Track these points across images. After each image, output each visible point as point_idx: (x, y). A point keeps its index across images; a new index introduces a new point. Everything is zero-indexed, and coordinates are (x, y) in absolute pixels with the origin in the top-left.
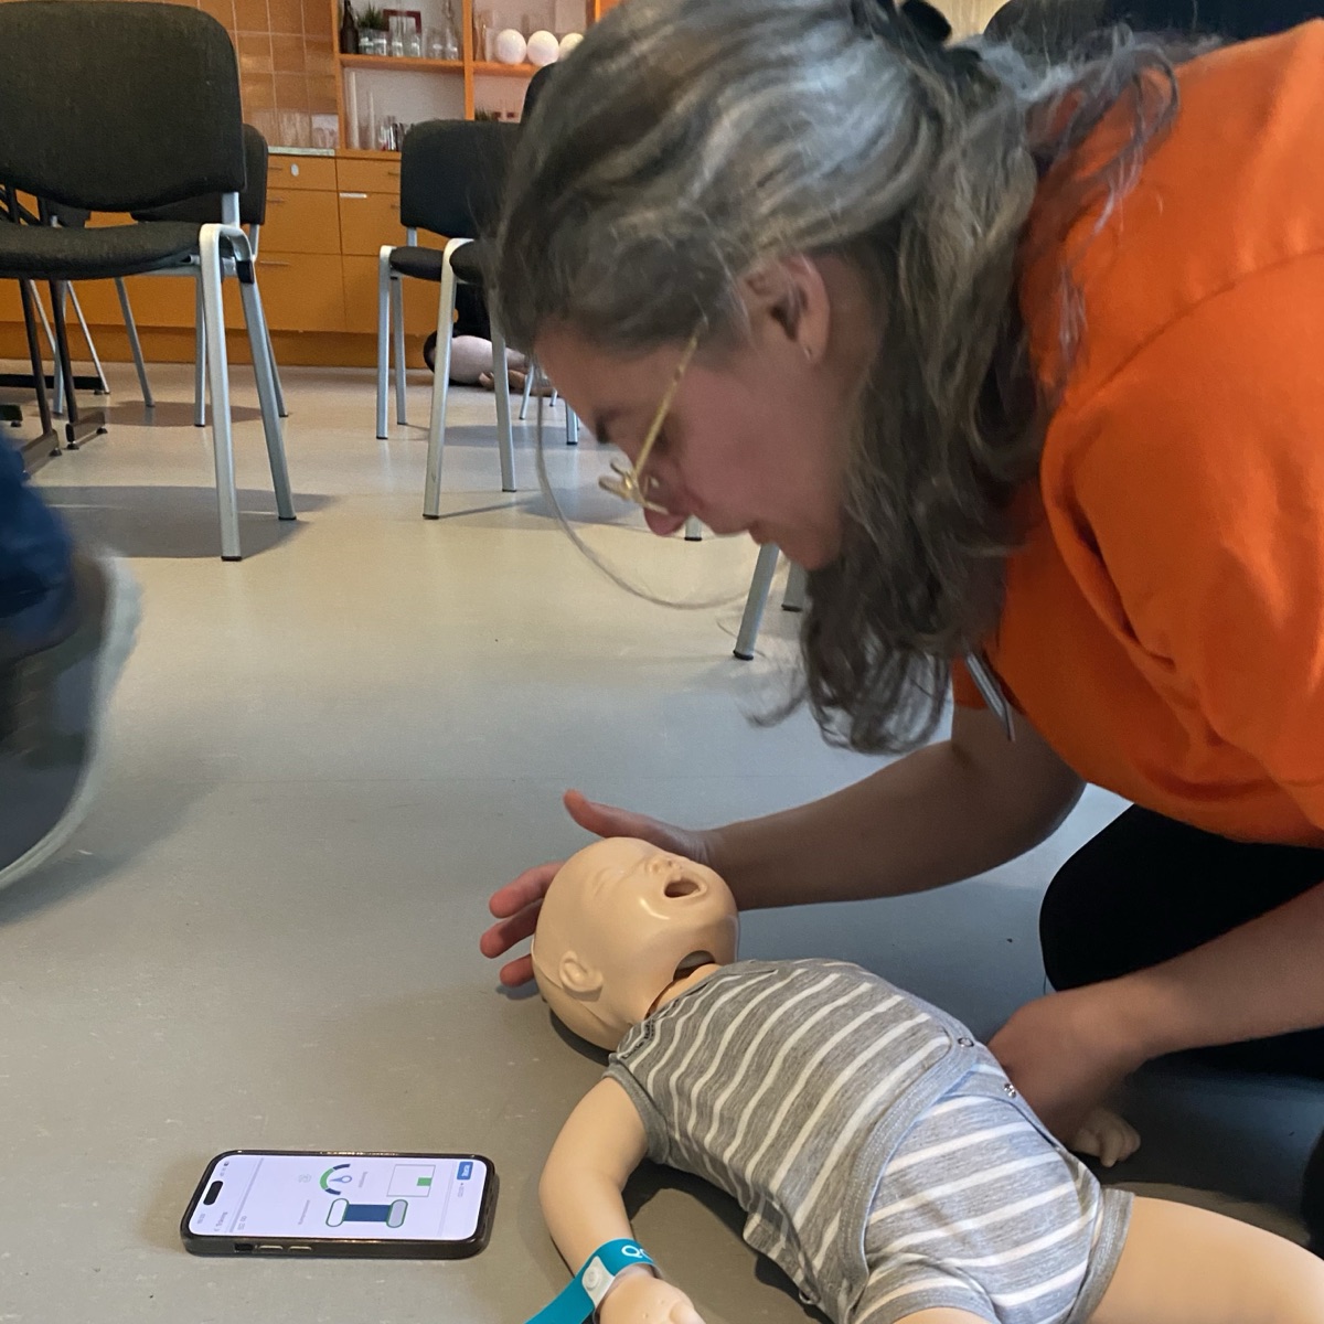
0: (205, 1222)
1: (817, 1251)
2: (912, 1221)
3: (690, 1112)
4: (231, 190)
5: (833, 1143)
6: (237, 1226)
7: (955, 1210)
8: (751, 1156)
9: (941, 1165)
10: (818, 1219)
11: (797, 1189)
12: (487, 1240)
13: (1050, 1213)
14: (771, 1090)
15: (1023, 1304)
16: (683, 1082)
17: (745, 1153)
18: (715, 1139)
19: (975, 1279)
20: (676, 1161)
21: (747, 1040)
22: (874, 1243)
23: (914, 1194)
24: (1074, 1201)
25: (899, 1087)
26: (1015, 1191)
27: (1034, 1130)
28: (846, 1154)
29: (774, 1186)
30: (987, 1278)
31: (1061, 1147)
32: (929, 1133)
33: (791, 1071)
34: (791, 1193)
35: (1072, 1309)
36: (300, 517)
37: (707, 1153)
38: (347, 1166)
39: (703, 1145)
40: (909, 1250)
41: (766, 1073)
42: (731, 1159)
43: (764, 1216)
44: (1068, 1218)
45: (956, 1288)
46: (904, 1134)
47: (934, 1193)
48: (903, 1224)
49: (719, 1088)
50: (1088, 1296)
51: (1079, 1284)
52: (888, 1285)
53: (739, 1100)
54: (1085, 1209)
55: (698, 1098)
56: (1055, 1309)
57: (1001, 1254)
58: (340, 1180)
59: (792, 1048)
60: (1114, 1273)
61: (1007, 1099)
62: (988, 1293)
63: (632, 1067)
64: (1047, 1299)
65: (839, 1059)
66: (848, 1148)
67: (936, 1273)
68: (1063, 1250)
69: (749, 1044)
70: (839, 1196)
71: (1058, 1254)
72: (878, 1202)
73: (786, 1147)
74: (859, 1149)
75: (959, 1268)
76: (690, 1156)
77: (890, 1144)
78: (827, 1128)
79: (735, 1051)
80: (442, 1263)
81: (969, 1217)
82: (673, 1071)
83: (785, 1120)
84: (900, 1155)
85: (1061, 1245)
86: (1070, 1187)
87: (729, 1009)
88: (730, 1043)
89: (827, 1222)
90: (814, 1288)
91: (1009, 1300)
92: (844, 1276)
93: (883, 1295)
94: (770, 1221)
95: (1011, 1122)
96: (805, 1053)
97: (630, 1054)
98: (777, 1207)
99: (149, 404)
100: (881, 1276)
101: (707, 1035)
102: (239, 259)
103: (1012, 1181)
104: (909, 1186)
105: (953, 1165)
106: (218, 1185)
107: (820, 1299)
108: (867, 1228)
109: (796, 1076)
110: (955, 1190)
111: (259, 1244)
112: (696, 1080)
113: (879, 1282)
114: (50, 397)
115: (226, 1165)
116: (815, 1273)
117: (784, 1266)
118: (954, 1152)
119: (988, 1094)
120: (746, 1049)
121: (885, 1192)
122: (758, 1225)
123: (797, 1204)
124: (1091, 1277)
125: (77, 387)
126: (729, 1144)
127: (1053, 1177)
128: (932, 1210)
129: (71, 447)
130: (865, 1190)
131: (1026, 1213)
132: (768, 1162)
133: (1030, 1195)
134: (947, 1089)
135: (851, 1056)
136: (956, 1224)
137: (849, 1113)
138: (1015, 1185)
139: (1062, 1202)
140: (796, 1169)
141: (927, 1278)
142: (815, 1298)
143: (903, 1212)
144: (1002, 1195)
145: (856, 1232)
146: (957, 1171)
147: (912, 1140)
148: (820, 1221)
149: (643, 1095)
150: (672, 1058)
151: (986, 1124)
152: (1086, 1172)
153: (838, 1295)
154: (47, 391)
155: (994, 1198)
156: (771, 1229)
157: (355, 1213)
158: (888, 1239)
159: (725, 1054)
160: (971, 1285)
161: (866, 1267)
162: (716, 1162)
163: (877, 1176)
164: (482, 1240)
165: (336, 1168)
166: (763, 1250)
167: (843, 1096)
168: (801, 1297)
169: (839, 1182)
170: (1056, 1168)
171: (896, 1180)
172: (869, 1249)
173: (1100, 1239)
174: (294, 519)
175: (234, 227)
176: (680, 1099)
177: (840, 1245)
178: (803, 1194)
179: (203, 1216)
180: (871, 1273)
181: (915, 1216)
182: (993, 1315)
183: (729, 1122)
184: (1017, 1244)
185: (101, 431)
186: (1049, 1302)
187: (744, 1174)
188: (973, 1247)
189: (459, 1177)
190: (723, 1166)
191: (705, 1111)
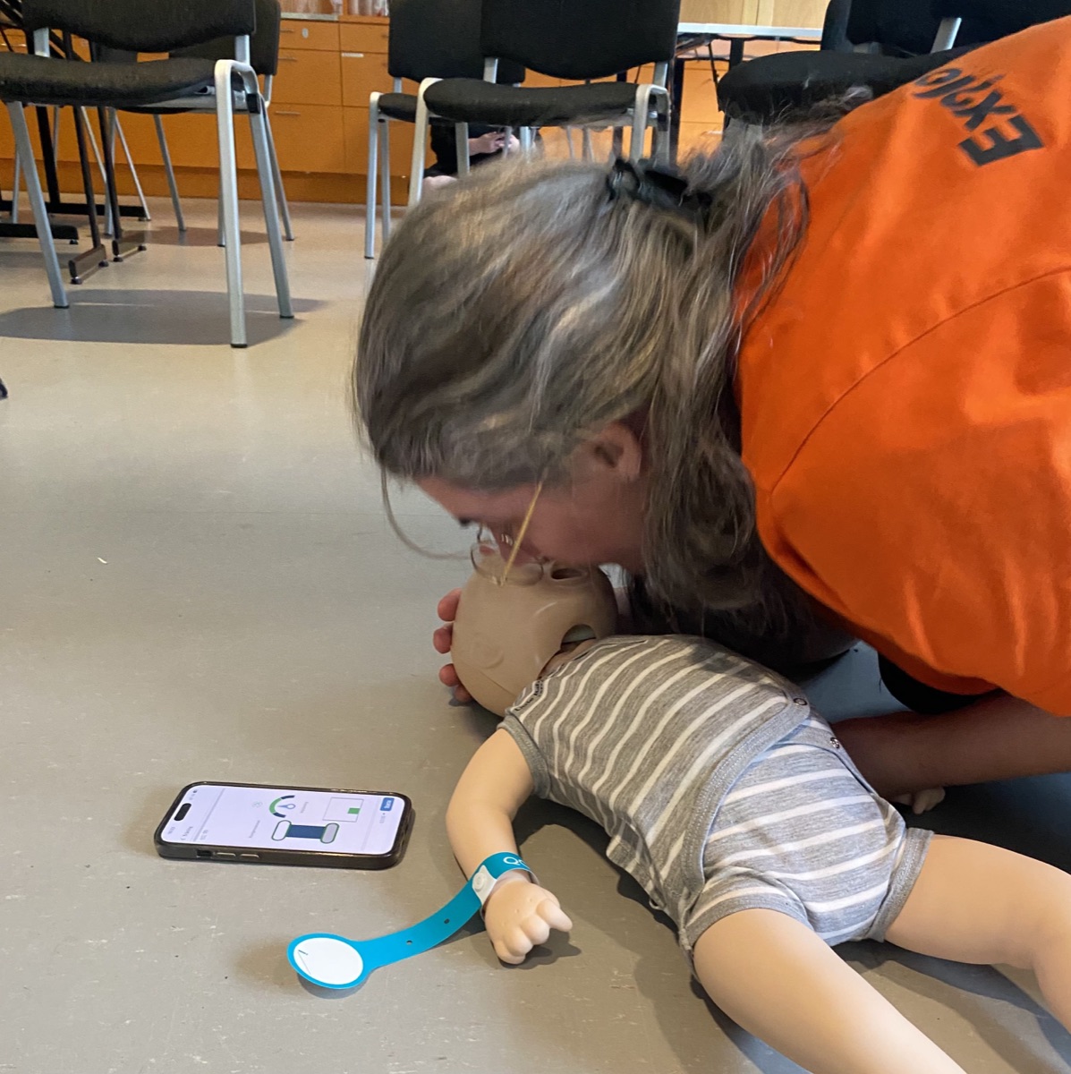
0: (175, 833)
1: (664, 863)
2: (743, 842)
3: (569, 752)
4: (243, 33)
5: (682, 778)
6: (199, 837)
7: (780, 835)
8: (615, 787)
9: (771, 798)
10: (666, 839)
11: (650, 814)
12: (402, 856)
13: (860, 842)
14: (634, 736)
15: (832, 912)
16: (564, 729)
17: (610, 786)
18: (587, 774)
19: (791, 889)
20: (556, 796)
21: (618, 695)
22: (710, 857)
23: (746, 820)
24: (881, 834)
25: (740, 734)
26: (831, 822)
27: (852, 776)
28: (691, 788)
29: (632, 811)
30: (802, 889)
31: (875, 793)
32: (763, 772)
33: (652, 720)
34: (645, 817)
35: (874, 920)
36: (297, 316)
37: (580, 787)
38: (292, 797)
39: (577, 781)
40: (738, 864)
41: (632, 721)
42: (599, 790)
43: (624, 838)
44: (876, 846)
45: (774, 895)
46: (741, 773)
47: (762, 821)
48: (734, 843)
49: (593, 734)
50: (888, 910)
51: (881, 900)
52: (718, 891)
53: (608, 744)
54: (891, 840)
55: (576, 742)
56: (860, 919)
57: (816, 872)
58: (286, 806)
59: (654, 702)
60: (911, 891)
61: (831, 750)
62: (802, 900)
63: (522, 718)
64: (853, 909)
65: (693, 711)
66: (694, 782)
67: (758, 882)
68: (870, 871)
69: (619, 698)
70: (685, 820)
71: (864, 874)
72: (716, 826)
73: (644, 780)
74: (703, 783)
75: (778, 880)
76: (566, 790)
77: (729, 780)
78: (677, 766)
79: (607, 703)
80: (364, 872)
81: (791, 841)
82: (555, 720)
83: (645, 759)
84: (737, 790)
85: (868, 867)
86: (879, 823)
87: (604, 670)
88: (603, 698)
89: (674, 840)
90: (660, 895)
91: (820, 908)
92: (685, 884)
93: (713, 899)
94: (629, 842)
95: (833, 768)
96: (664, 706)
97: (522, 707)
98: (633, 828)
99: (181, 229)
100: (713, 885)
101: (585, 690)
102: (249, 92)
103: (829, 815)
104: (742, 814)
105: (779, 799)
106: (187, 807)
107: (665, 905)
108: (706, 845)
109: (656, 724)
110: (781, 819)
111: (217, 852)
112: (574, 726)
113: (711, 889)
114: (101, 223)
115: (195, 792)
116: (661, 881)
117: (638, 878)
118: (784, 789)
119: (816, 744)
120: (616, 702)
121: (722, 818)
122: (619, 845)
123: (650, 825)
124: (891, 893)
125: (122, 215)
126: (598, 778)
127: (864, 814)
128: (760, 834)
129: (116, 260)
130: (706, 817)
131: (839, 840)
132: (629, 792)
133: (844, 826)
134: (780, 738)
135: (703, 708)
136: (779, 846)
137: (696, 755)
138: (832, 818)
139: (872, 834)
140: (650, 798)
141: (750, 886)
142: (662, 904)
143: (735, 835)
144: (821, 825)
145: (697, 849)
146: (784, 804)
147: (748, 777)
148: (668, 840)
149: (529, 741)
150: (555, 709)
151: (812, 768)
152: (894, 813)
153: (678, 900)
154: (97, 218)
155: (814, 826)
156: (629, 847)
157: (295, 831)
158: (722, 855)
159: (599, 706)
160: (787, 893)
161: (703, 877)
162: (588, 795)
163: (717, 805)
164: (398, 855)
165: (283, 798)
166: (622, 865)
167: (693, 740)
168: (651, 904)
169: (685, 809)
170: (869, 807)
171: (733, 809)
172: (706, 862)
173: (902, 864)
174: (291, 317)
175: (245, 65)
176: (561, 744)
177: (683, 859)
178: (655, 818)
179: (173, 828)
180: (706, 882)
181: (746, 838)
182: (806, 919)
183: (599, 761)
184: (831, 864)
185: (141, 249)
186: (855, 912)
187: (608, 802)
188: (792, 865)
189: (382, 809)
190: (592, 795)
191: (580, 753)
